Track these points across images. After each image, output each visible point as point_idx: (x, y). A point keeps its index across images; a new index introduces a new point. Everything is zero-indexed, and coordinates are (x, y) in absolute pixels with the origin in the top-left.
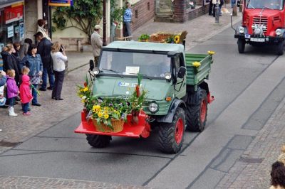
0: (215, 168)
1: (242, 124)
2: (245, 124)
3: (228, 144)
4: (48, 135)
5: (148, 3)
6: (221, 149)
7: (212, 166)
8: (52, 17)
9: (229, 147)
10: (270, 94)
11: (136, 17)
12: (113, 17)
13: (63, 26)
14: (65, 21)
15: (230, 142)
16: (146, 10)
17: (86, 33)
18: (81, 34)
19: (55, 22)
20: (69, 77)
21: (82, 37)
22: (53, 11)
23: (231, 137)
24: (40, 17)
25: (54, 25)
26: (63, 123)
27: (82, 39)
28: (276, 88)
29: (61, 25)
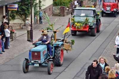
0: (78, 77)
1: (89, 58)
2: (90, 58)
3: (83, 67)
4: (8, 64)
5: (50, 8)
6: (81, 68)
7: (77, 76)
8: (10, 15)
9: (84, 68)
10: (101, 46)
12: (35, 14)
13: (14, 18)
14: (15, 16)
15: (84, 66)
16: (49, 11)
17: (24, 21)
18: (22, 22)
19: (11, 16)
20: (17, 40)
22: (10, 12)
23: (85, 63)
24: (4, 15)
25: (10, 18)
26: (14, 59)
27: (22, 23)
28: (103, 43)
29: (13, 18)
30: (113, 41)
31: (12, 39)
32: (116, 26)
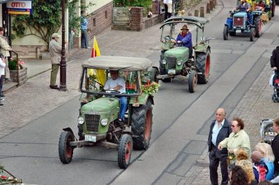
0: (172, 172)
1: (197, 130)
2: (200, 130)
3: (184, 149)
4: (8, 141)
5: (106, 12)
6: (177, 153)
7: (169, 171)
8: (12, 25)
9: (185, 151)
10: (224, 101)
11: (94, 25)
12: (72, 25)
13: (22, 33)
14: (24, 28)
15: (185, 147)
16: (103, 19)
17: (45, 41)
18: (40, 42)
19: (15, 29)
20: (29, 84)
21: (41, 44)
22: (13, 19)
23: (187, 142)
24: (0, 25)
25: (13, 33)
26: (23, 129)
27: (41, 46)
28: (230, 94)
29: (21, 32)
30: (252, 91)
31: (18, 81)
32: (261, 57)
